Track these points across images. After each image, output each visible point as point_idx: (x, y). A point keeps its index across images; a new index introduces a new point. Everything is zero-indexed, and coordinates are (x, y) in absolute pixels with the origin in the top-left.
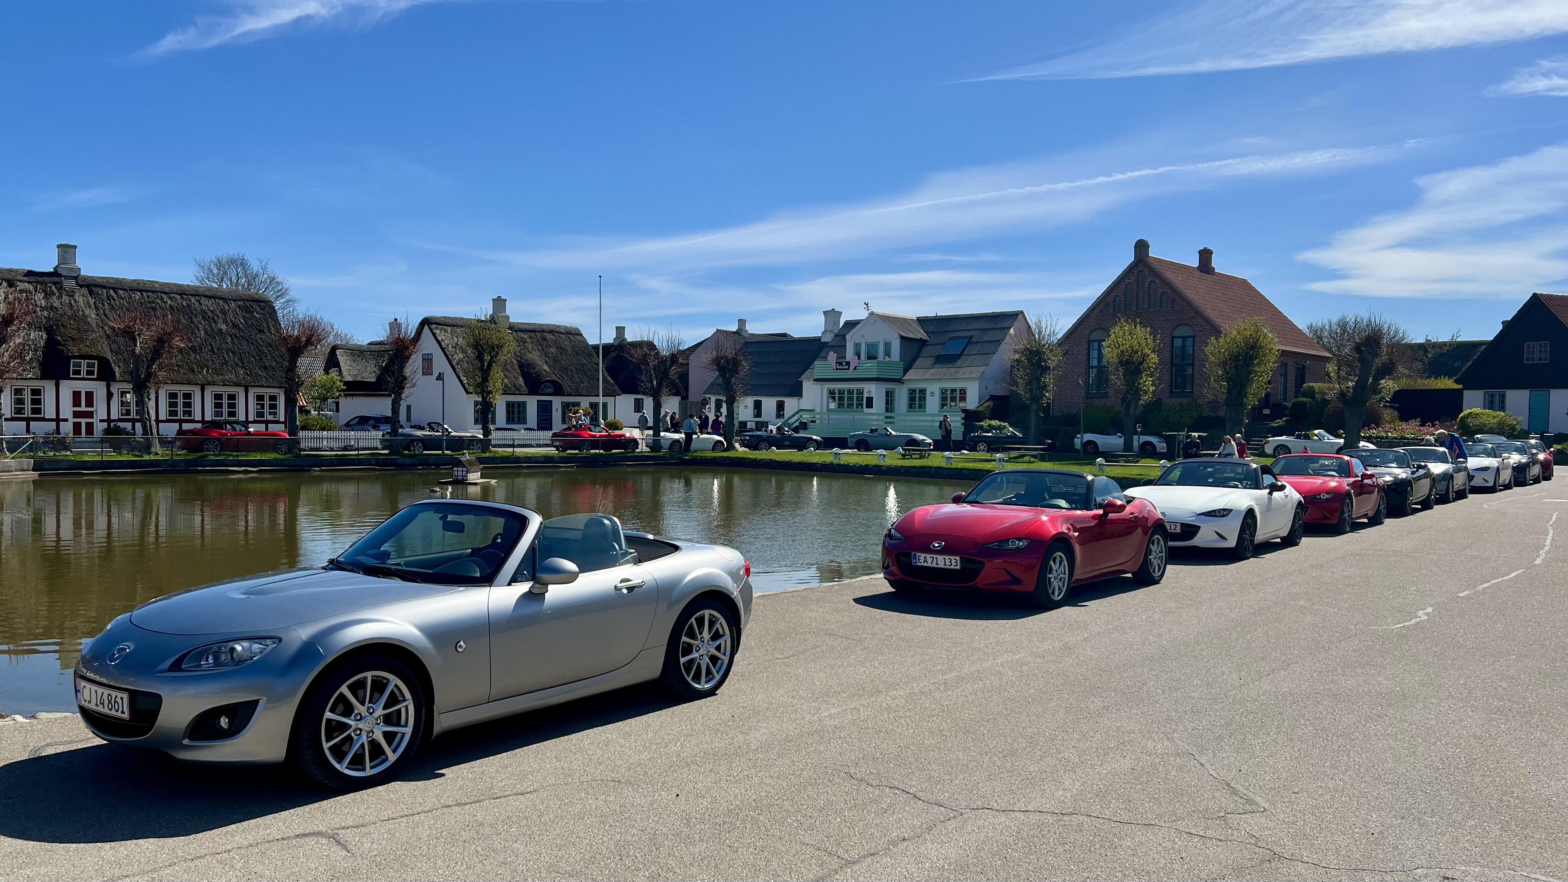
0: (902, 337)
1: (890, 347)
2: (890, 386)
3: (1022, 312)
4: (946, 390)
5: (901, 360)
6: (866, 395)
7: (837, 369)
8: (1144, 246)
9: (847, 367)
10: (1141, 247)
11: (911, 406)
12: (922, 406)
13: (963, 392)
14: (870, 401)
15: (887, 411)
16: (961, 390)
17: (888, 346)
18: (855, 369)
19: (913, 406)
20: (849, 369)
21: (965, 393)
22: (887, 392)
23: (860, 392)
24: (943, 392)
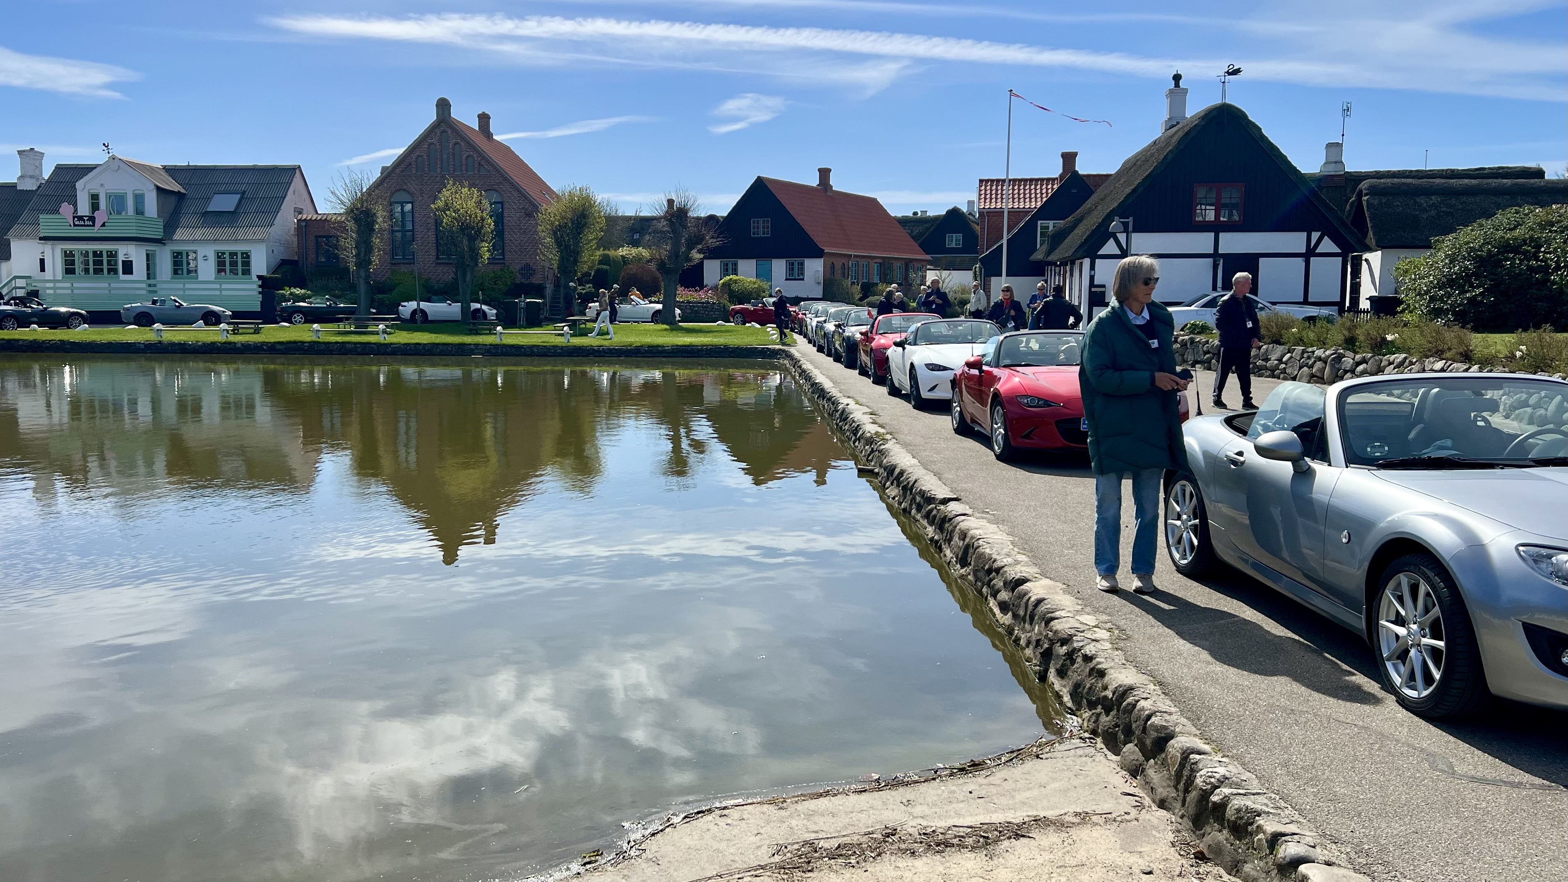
0: (158, 189)
1: (143, 202)
2: (151, 247)
3: (300, 167)
4: (223, 253)
5: (159, 216)
6: (121, 258)
7: (75, 225)
8: (446, 105)
9: (91, 223)
10: (443, 106)
11: (175, 272)
12: (192, 272)
13: (246, 256)
14: (128, 268)
15: (148, 278)
16: (242, 254)
17: (139, 199)
18: (103, 225)
19: (180, 272)
20: (94, 225)
21: (248, 257)
22: (148, 255)
23: (112, 255)
24: (220, 256)
